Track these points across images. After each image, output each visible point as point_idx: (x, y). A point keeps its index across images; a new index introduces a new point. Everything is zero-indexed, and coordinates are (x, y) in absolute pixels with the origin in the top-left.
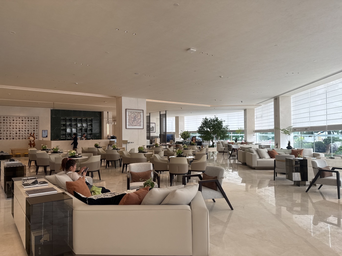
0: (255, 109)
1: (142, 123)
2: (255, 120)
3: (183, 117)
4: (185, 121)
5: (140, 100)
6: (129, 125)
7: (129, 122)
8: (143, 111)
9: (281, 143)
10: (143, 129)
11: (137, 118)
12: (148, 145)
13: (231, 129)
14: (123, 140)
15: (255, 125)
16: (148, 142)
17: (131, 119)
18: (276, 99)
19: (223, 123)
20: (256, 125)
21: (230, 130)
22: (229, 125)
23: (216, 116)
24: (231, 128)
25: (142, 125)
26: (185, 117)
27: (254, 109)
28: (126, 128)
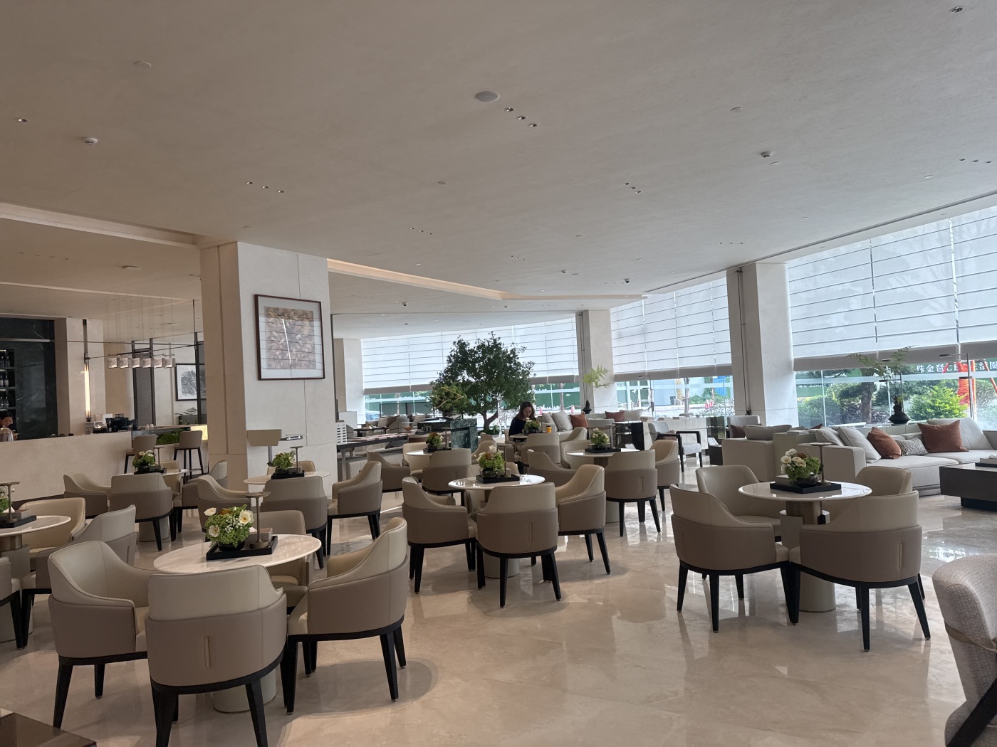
0: (612, 310)
1: (318, 358)
2: (614, 343)
3: (358, 341)
4: (363, 352)
5: (304, 258)
6: (270, 367)
7: (269, 349)
8: (317, 305)
9: (766, 409)
10: (324, 378)
11: (299, 336)
12: (342, 443)
13: (539, 375)
14: (248, 429)
15: (614, 358)
16: (342, 432)
17: (275, 337)
18: (741, 272)
19: (520, 355)
20: (615, 360)
21: (536, 376)
22: (533, 360)
23: (494, 333)
24: (538, 372)
25: (319, 366)
26: (362, 340)
27: (607, 311)
28: (260, 378)
